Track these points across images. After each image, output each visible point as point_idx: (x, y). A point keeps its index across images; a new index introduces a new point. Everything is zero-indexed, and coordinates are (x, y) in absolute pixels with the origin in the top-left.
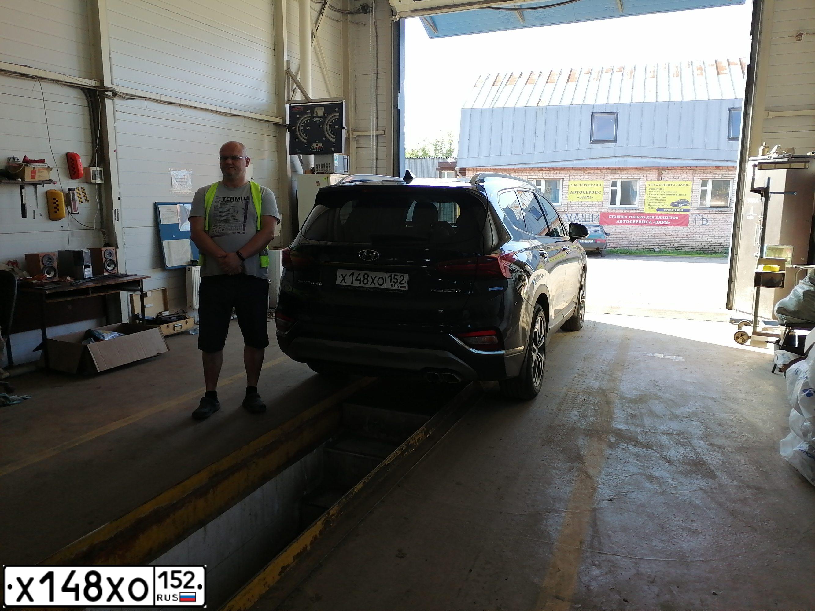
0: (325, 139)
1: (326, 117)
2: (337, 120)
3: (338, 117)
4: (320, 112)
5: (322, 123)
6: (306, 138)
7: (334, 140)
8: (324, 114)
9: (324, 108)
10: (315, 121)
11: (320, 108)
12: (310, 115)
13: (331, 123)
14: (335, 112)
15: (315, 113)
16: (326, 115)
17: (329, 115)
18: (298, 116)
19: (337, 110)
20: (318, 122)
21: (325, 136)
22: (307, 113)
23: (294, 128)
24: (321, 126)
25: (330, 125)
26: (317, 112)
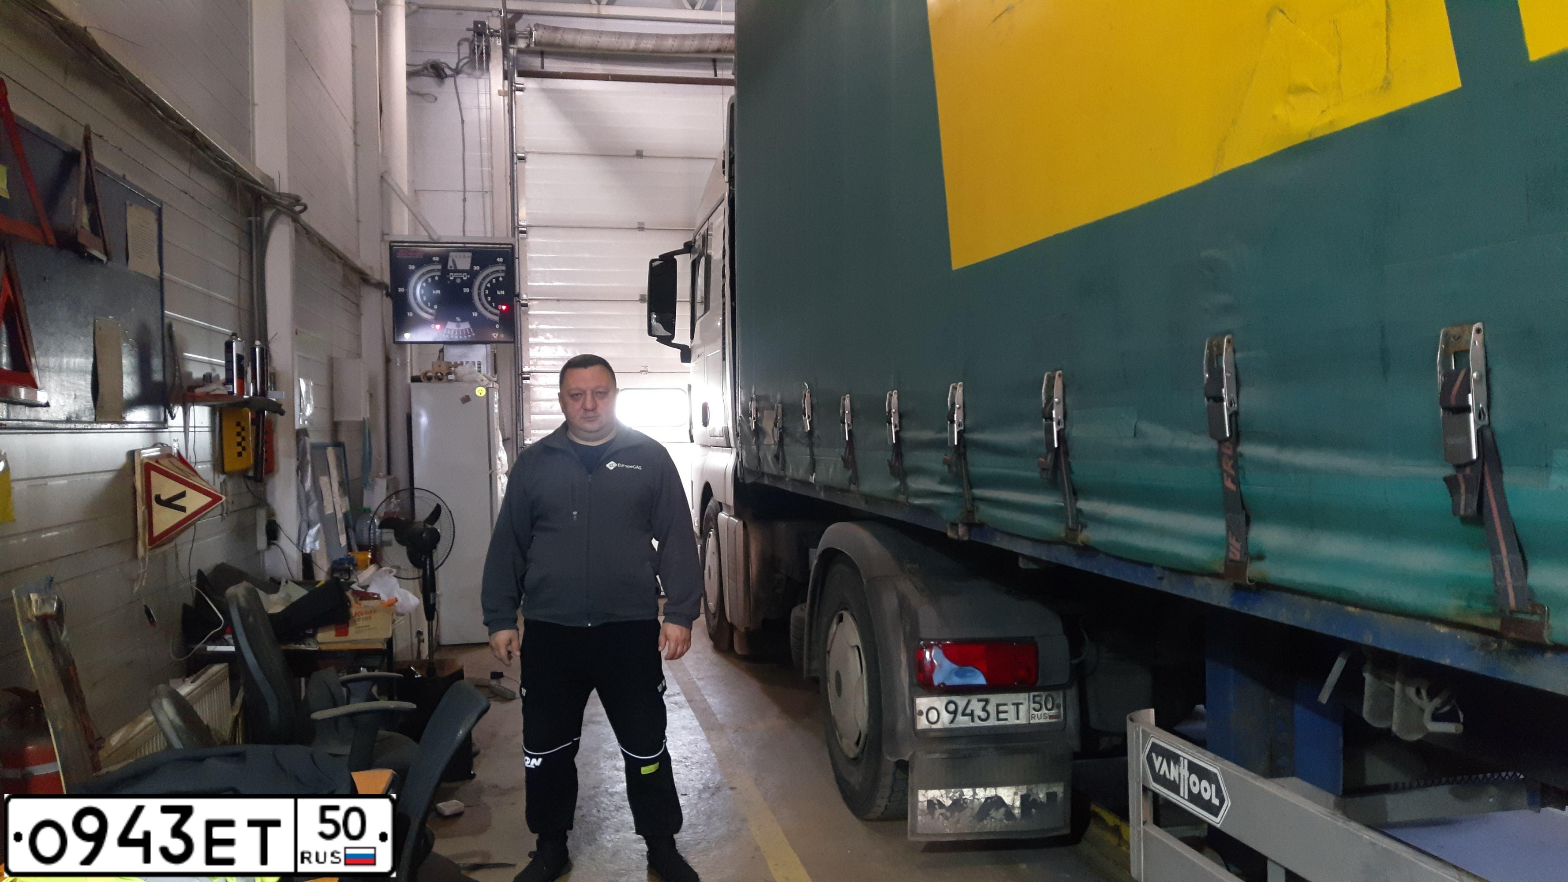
0: (475, 314)
1: (477, 273)
2: (501, 279)
3: (503, 274)
4: (463, 262)
5: (470, 284)
6: (431, 311)
7: (496, 318)
8: (472, 267)
9: (470, 254)
10: (451, 278)
11: (462, 254)
12: (439, 267)
13: (489, 285)
14: (498, 263)
15: (450, 263)
16: (477, 268)
17: (483, 268)
18: (412, 267)
19: (500, 260)
20: (458, 281)
21: (476, 310)
22: (433, 262)
23: (401, 290)
24: (466, 290)
25: (487, 288)
26: (454, 262)
